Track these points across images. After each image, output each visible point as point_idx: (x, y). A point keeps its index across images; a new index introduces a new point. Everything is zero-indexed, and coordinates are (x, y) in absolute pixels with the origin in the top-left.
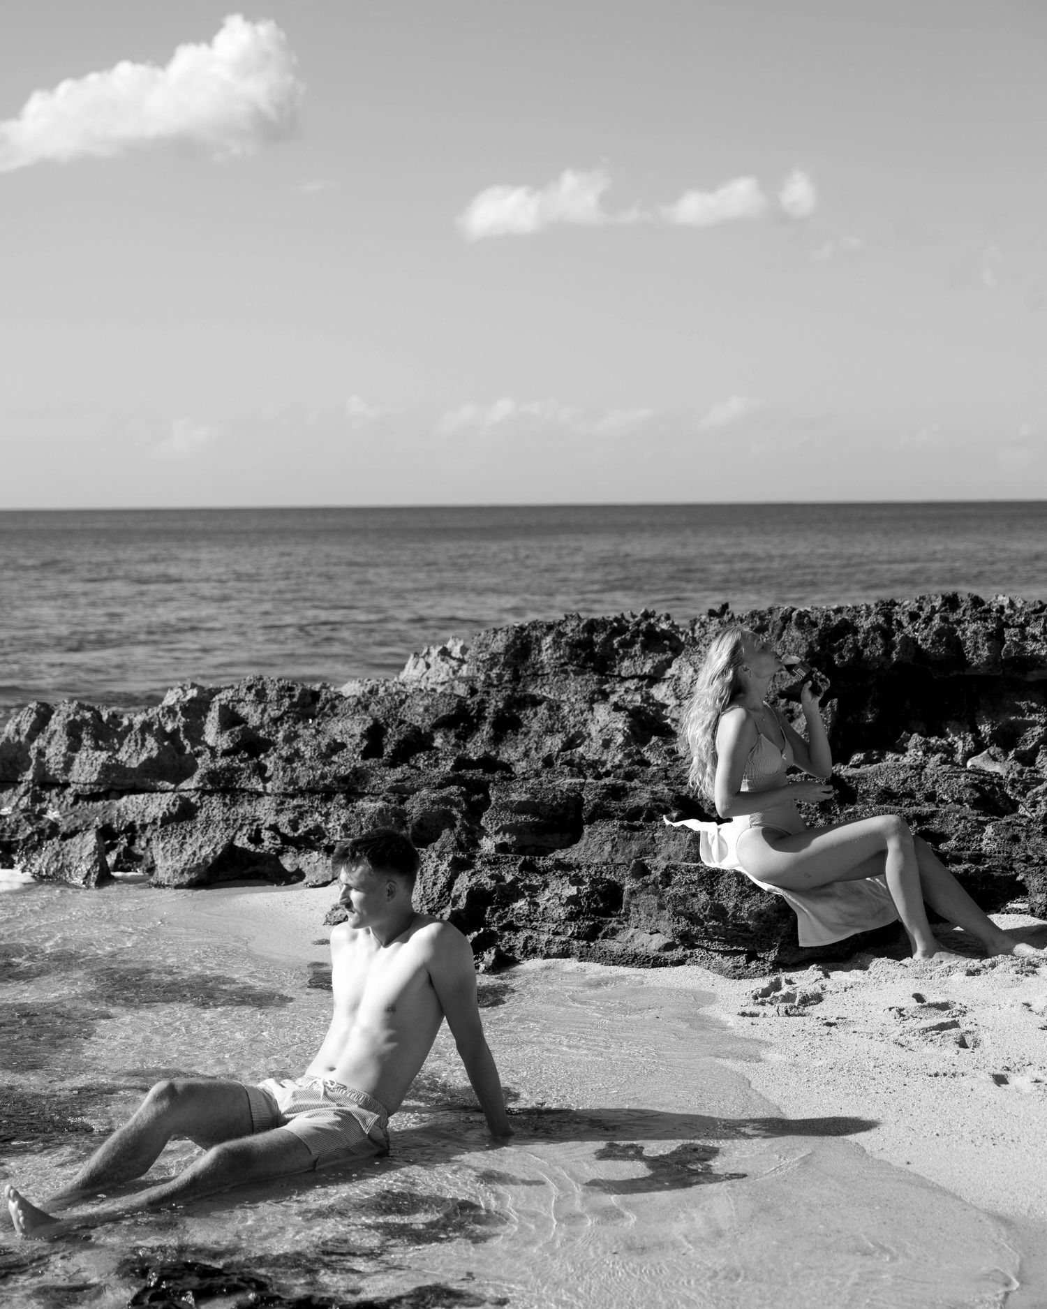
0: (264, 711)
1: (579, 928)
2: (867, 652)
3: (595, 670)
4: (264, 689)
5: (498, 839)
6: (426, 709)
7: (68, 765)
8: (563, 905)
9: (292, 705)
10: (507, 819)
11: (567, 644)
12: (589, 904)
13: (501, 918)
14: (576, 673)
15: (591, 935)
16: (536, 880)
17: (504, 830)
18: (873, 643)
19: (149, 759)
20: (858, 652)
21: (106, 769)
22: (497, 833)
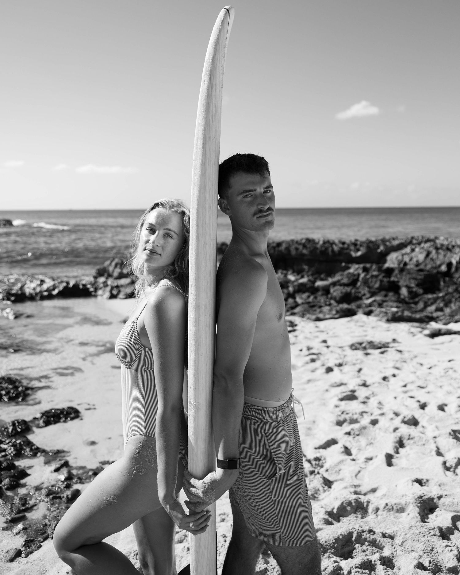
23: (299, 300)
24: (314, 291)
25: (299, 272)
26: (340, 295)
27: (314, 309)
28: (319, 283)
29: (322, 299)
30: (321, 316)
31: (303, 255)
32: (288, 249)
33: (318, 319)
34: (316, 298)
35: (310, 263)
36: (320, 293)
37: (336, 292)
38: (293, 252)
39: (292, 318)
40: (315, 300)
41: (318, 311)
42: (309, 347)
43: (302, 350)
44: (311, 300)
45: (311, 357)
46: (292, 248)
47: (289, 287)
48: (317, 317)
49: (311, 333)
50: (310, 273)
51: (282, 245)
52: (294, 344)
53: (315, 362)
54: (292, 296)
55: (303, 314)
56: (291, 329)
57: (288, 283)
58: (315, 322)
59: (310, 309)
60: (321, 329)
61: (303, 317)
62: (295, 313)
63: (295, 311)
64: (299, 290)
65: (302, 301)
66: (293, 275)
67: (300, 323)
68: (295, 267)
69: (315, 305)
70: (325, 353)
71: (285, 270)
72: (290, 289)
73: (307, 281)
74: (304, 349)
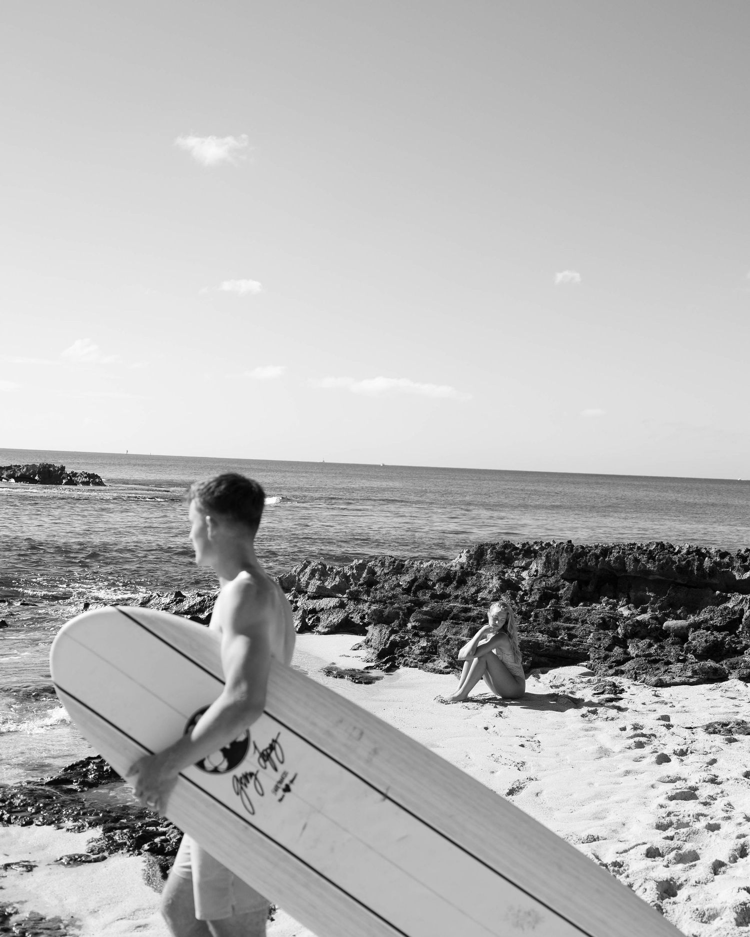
0: (383, 570)
1: (422, 658)
2: (589, 564)
3: (504, 563)
5: (413, 624)
6: (437, 574)
7: (308, 584)
8: (419, 649)
9: (393, 568)
10: (420, 616)
11: (495, 552)
13: (400, 652)
14: (496, 564)
15: (425, 661)
16: (417, 639)
17: (416, 621)
18: (592, 560)
19: (335, 585)
20: (586, 563)
21: (319, 588)
22: (414, 622)
23: (632, 651)
24: (659, 635)
25: (639, 603)
26: (704, 645)
27: (657, 665)
28: (670, 623)
29: (672, 651)
30: (667, 678)
31: (649, 572)
32: (620, 560)
33: (661, 684)
34: (662, 647)
35: (659, 586)
36: (670, 640)
37: (699, 639)
38: (630, 567)
39: (617, 680)
40: (659, 651)
41: (663, 669)
42: (637, 725)
43: (624, 729)
44: (652, 651)
45: (637, 739)
46: (627, 558)
47: (617, 626)
48: (660, 679)
49: (644, 704)
50: (657, 605)
51: (611, 553)
52: (613, 719)
53: (644, 747)
54: (621, 643)
55: (636, 673)
56: (612, 696)
57: (617, 620)
58: (655, 689)
59: (649, 666)
60: (662, 699)
61: (636, 679)
62: (622, 672)
63: (623, 668)
64: (633, 633)
65: (637, 652)
66: (628, 607)
67: (629, 688)
68: (632, 594)
69: (659, 660)
70: (662, 735)
71: (613, 598)
72: (619, 630)
73: (651, 618)
74: (629, 727)
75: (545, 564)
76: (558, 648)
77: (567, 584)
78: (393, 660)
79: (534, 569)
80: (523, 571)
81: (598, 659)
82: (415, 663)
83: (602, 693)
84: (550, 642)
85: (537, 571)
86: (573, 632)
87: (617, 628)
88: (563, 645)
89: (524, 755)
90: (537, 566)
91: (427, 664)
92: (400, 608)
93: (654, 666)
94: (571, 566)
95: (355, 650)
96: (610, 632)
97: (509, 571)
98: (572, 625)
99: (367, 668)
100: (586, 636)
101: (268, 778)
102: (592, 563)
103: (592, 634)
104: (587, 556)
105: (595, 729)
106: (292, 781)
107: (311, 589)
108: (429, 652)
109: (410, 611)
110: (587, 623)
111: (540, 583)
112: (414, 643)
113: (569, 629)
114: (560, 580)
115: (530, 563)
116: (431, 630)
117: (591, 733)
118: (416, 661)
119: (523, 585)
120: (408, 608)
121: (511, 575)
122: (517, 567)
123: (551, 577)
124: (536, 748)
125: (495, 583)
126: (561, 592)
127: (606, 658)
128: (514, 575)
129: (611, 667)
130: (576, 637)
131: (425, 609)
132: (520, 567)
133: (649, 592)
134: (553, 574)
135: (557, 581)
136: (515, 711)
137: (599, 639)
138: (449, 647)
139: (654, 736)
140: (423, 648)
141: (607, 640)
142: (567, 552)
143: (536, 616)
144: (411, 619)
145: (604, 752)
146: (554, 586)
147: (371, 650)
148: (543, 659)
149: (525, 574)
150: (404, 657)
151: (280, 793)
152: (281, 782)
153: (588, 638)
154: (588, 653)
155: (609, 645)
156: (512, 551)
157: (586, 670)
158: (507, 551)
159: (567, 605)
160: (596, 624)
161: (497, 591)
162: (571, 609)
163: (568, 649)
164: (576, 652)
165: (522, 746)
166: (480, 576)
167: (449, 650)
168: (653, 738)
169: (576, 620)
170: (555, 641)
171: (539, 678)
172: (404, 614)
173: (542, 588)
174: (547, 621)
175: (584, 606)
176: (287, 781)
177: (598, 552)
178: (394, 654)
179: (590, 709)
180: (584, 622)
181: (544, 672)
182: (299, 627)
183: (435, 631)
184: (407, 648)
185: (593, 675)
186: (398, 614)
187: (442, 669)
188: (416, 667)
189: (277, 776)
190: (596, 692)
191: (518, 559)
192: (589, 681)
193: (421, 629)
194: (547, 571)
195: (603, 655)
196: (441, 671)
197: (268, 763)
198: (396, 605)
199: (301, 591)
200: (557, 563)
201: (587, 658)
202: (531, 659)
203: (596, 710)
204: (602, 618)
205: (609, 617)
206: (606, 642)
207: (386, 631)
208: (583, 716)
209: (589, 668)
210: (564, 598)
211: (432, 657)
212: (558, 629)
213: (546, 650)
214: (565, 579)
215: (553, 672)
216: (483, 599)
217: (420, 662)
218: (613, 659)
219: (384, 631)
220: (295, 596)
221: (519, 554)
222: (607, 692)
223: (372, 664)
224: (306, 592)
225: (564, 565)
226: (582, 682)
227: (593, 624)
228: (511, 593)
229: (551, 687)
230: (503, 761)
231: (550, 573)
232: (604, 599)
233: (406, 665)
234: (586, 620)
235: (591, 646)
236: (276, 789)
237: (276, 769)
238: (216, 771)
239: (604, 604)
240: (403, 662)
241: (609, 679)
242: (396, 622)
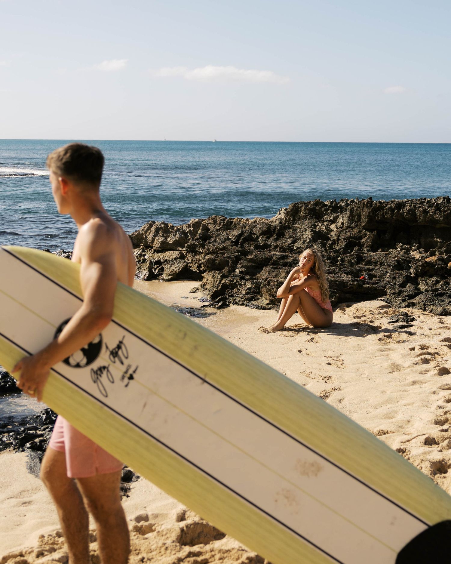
0: (215, 227)
1: (248, 297)
2: (386, 216)
3: (316, 218)
4: (216, 220)
5: (240, 270)
6: (260, 229)
7: (153, 240)
8: (245, 290)
9: (224, 225)
10: (246, 263)
11: (308, 209)
12: (254, 290)
13: (230, 293)
14: (309, 219)
15: (250, 300)
16: (244, 282)
17: (243, 267)
18: (388, 213)
19: (176, 240)
20: (383, 215)
21: (162, 243)
22: (241, 268)
23: (422, 287)
24: (445, 273)
25: (428, 248)
27: (442, 298)
31: (436, 222)
32: (412, 212)
33: (445, 313)
34: (447, 283)
35: (445, 233)
38: (420, 217)
39: (409, 311)
40: (444, 287)
41: (447, 301)
42: (424, 345)
43: (413, 349)
44: (439, 286)
45: (423, 357)
46: (418, 210)
47: (410, 267)
48: (445, 309)
49: (431, 329)
50: (443, 249)
51: (404, 206)
52: (404, 342)
53: (429, 363)
54: (414, 281)
55: (424, 305)
56: (405, 323)
57: (410, 262)
58: (441, 317)
59: (435, 298)
60: (446, 325)
61: (425, 310)
62: (414, 305)
63: (414, 301)
64: (423, 272)
65: (426, 288)
66: (419, 251)
67: (419, 317)
68: (422, 241)
69: (444, 294)
70: (444, 353)
71: (407, 245)
72: (412, 271)
73: (438, 259)
74: (417, 348)
75: (349, 217)
76: (360, 286)
77: (368, 233)
78: (224, 299)
79: (340, 222)
80: (331, 224)
81: (393, 294)
82: (243, 301)
83: (397, 321)
84: (353, 281)
85: (343, 223)
86: (373, 273)
87: (410, 269)
88: (364, 284)
89: (331, 371)
90: (342, 219)
91: (252, 302)
92: (229, 257)
93: (440, 299)
94: (371, 218)
95: (193, 292)
96: (403, 272)
97: (320, 224)
98: (372, 267)
99: (203, 306)
100: (383, 275)
101: (117, 370)
102: (388, 215)
103: (388, 274)
104: (384, 210)
105: (390, 350)
106: (134, 372)
107: (157, 244)
108: (254, 292)
109: (237, 260)
110: (384, 265)
111: (345, 234)
112: (241, 285)
113: (370, 270)
114: (362, 231)
115: (337, 218)
116: (255, 274)
117: (386, 353)
118: (243, 300)
119: (332, 236)
120: (236, 257)
121: (322, 227)
122: (327, 221)
123: (355, 228)
124: (340, 366)
125: (308, 235)
126: (363, 240)
127: (400, 293)
128: (324, 228)
129: (404, 301)
130: (375, 276)
131: (250, 257)
132: (329, 221)
133: (437, 238)
134: (356, 226)
135: (360, 232)
136: (323, 337)
137: (394, 278)
138: (270, 287)
139: (438, 354)
140: (249, 289)
141: (401, 278)
142: (367, 207)
143: (342, 260)
144: (239, 266)
145: (395, 367)
146: (357, 235)
147: (206, 292)
148: (348, 296)
149: (333, 227)
150: (234, 297)
151: (126, 380)
152: (126, 372)
153: (385, 278)
154: (385, 290)
155: (403, 283)
156: (322, 207)
157: (384, 303)
158: (317, 208)
159: (368, 251)
160: (392, 266)
161: (310, 241)
162: (372, 254)
163: (368, 287)
164: (375, 289)
165: (329, 364)
166: (295, 229)
167: (270, 290)
168: (437, 355)
169: (376, 263)
170: (357, 281)
171: (345, 311)
172: (233, 262)
173: (347, 237)
174: (352, 265)
175: (382, 251)
176: (130, 372)
177: (393, 206)
178: (225, 294)
179: (386, 334)
180: (382, 264)
181: (349, 306)
182: (147, 275)
183: (258, 275)
184: (236, 290)
185: (389, 307)
186: (227, 262)
187: (265, 306)
188: (243, 304)
189: (123, 368)
190: (391, 321)
191: (327, 214)
192: (386, 312)
193: (247, 273)
194: (351, 224)
195: (397, 291)
196: (264, 307)
197: (116, 359)
198: (226, 255)
199: (148, 246)
200: (359, 216)
201: (385, 294)
202: (338, 295)
203: (391, 335)
204: (397, 261)
205: (402, 260)
206: (400, 280)
207: (218, 276)
208: (380, 340)
209: (386, 302)
210: (366, 246)
211: (256, 296)
212: (360, 270)
213: (350, 288)
214: (367, 230)
215: (356, 306)
216: (298, 248)
217: (247, 300)
218: (406, 294)
219: (216, 276)
220: (143, 251)
221: (327, 210)
222: (400, 320)
223: (207, 304)
224: (152, 247)
225: (365, 218)
226: (380, 313)
227: (389, 266)
228: (321, 243)
229: (354, 317)
230: (313, 376)
231: (353, 225)
232: (399, 246)
233: (235, 303)
234: (384, 262)
235: (388, 283)
236: (123, 378)
237: (122, 363)
238: (78, 366)
239: (399, 250)
240: (232, 301)
241: (402, 310)
242: (227, 269)
